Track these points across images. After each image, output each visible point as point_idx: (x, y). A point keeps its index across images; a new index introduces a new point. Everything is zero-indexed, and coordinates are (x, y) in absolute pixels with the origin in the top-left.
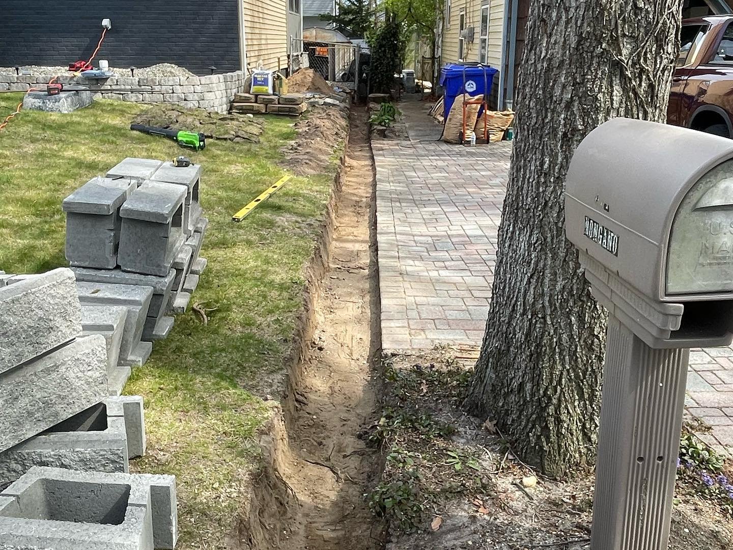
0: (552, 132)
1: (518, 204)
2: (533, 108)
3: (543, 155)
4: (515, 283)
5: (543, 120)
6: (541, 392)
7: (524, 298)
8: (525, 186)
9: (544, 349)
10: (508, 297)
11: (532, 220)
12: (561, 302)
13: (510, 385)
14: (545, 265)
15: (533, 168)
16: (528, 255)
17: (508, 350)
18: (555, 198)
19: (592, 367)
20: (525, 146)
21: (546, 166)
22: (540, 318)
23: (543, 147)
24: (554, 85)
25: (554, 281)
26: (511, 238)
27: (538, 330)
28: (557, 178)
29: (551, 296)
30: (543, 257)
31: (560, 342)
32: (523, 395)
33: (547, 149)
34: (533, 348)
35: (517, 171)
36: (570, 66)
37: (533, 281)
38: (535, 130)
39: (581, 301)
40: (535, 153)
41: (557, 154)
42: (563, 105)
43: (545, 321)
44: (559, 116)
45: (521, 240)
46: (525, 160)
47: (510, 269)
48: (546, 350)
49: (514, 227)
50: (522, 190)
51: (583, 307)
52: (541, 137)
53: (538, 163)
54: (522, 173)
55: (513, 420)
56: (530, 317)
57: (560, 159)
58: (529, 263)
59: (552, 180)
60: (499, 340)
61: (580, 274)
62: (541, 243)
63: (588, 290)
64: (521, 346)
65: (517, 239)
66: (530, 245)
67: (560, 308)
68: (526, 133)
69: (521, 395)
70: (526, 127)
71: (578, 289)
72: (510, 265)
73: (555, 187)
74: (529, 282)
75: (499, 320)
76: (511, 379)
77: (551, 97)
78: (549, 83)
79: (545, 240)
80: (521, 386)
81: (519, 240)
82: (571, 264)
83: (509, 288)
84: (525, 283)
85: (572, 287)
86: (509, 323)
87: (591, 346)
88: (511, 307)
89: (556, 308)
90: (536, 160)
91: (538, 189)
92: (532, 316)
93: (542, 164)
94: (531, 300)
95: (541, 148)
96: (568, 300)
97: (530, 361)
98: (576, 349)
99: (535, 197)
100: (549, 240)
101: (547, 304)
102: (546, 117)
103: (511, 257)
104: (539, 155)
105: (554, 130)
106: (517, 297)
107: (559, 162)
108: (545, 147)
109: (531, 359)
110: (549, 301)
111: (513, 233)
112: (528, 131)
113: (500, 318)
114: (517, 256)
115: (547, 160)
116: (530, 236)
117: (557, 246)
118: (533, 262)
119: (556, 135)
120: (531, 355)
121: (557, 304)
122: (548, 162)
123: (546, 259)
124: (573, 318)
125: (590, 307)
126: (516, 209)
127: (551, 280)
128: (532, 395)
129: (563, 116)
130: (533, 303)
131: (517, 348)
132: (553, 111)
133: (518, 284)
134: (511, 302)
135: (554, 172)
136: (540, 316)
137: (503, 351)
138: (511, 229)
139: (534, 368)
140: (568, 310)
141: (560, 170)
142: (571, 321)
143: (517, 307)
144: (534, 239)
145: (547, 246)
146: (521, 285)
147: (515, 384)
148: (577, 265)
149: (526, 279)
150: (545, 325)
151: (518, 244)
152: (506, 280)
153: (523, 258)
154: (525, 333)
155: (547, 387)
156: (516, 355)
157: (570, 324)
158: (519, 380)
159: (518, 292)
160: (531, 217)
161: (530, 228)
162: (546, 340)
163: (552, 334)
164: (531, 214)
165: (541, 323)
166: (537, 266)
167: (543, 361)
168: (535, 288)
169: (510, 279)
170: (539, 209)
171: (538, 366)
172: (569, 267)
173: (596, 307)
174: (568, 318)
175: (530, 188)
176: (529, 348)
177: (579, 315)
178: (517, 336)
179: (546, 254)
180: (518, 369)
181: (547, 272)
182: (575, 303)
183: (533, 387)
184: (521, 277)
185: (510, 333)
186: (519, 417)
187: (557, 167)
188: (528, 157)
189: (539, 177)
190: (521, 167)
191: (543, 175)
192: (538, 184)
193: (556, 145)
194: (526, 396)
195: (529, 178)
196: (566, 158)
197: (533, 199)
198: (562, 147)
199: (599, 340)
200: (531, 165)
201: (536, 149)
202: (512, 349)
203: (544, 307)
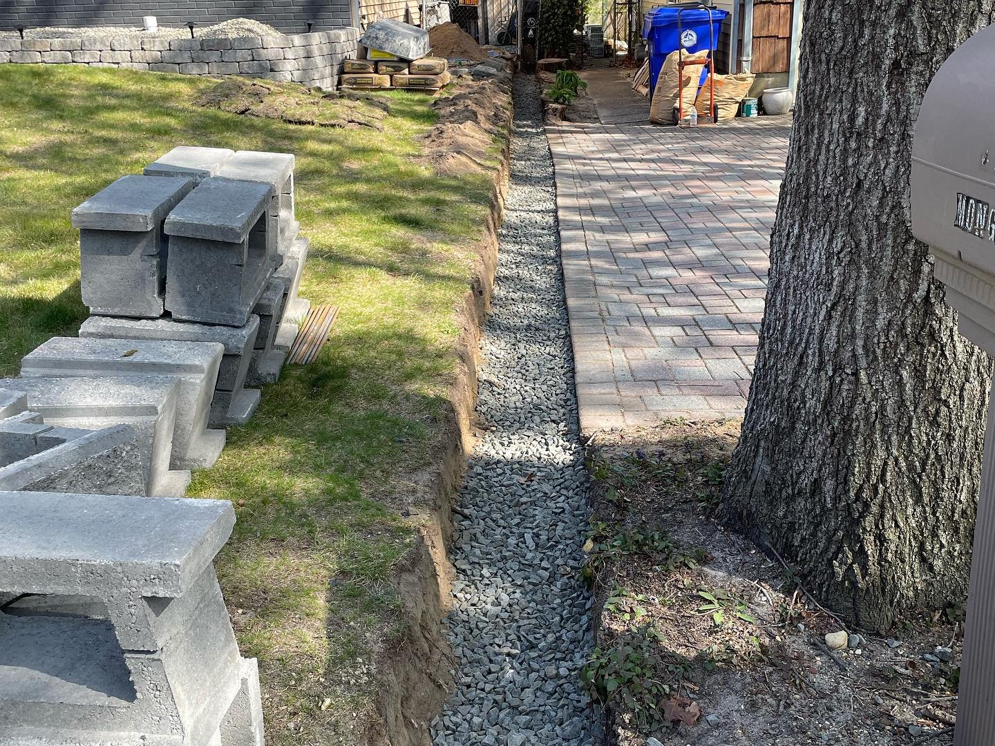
0: (873, 61)
1: (808, 189)
3: (854, 100)
4: (804, 319)
6: (852, 494)
7: (821, 343)
8: (822, 158)
9: (854, 425)
10: (791, 343)
11: (835, 213)
12: (885, 347)
13: (797, 482)
14: (857, 288)
15: (835, 126)
16: (827, 272)
17: (793, 428)
18: (875, 174)
21: (860, 121)
22: (848, 374)
23: (855, 89)
25: (873, 313)
26: (796, 247)
27: (844, 394)
28: (881, 140)
29: (867, 338)
30: (854, 275)
31: (882, 413)
32: (820, 499)
33: (862, 91)
34: (836, 424)
35: (807, 133)
37: (836, 315)
38: (839, 60)
39: (918, 343)
40: (841, 101)
41: (879, 101)
43: (858, 379)
44: (884, 33)
45: (814, 247)
46: (821, 114)
47: (795, 296)
48: (858, 426)
49: (801, 228)
50: (815, 164)
51: (921, 355)
53: (845, 117)
54: (817, 136)
55: (803, 539)
56: (830, 373)
57: (885, 106)
58: (829, 287)
59: (870, 144)
60: (776, 411)
61: (919, 300)
62: (850, 252)
63: (931, 326)
64: (815, 421)
65: (807, 246)
66: (829, 256)
67: (883, 357)
68: (824, 68)
69: (817, 499)
70: (824, 57)
71: (914, 325)
72: (795, 291)
73: (875, 157)
74: (829, 316)
75: (776, 380)
76: (799, 475)
79: (857, 245)
80: (817, 485)
81: (810, 248)
82: (903, 285)
83: (794, 327)
84: (821, 318)
85: (903, 323)
86: (794, 384)
87: (934, 418)
88: (796, 358)
89: (876, 358)
90: (841, 112)
91: (845, 161)
92: (834, 371)
93: (853, 118)
94: (832, 346)
95: (850, 90)
96: (897, 344)
97: (832, 444)
98: (910, 423)
99: (841, 175)
100: (864, 245)
101: (860, 351)
102: (861, 35)
103: (796, 277)
104: (846, 104)
105: (877, 59)
106: (807, 342)
107: (883, 111)
108: (859, 89)
109: (832, 441)
110: (864, 347)
111: (799, 237)
112: (828, 63)
113: (777, 376)
114: (807, 276)
115: (861, 110)
116: (831, 241)
117: (879, 255)
118: (835, 283)
119: (878, 66)
120: (834, 435)
121: (879, 352)
122: (863, 114)
123: (858, 277)
124: (904, 373)
125: (934, 355)
126: (807, 197)
127: (867, 312)
128: (836, 499)
129: (892, 31)
130: (837, 351)
131: (808, 423)
132: (874, 24)
133: (809, 320)
134: (796, 349)
135: (874, 130)
136: (849, 371)
137: (784, 428)
138: (796, 231)
139: (839, 455)
140: (896, 360)
141: (884, 126)
142: (901, 376)
143: (807, 357)
144: (837, 245)
145: (859, 256)
146: (814, 322)
147: (805, 482)
148: (914, 287)
149: (823, 312)
150: (857, 385)
151: (809, 255)
152: (786, 315)
153: (818, 278)
154: (822, 399)
155: (861, 486)
156: (806, 434)
157: (900, 383)
158: (812, 475)
159: (810, 334)
160: (831, 209)
161: (831, 227)
162: (858, 409)
163: (868, 400)
164: (833, 204)
165: (849, 382)
166: (843, 289)
167: (854, 444)
168: (839, 326)
169: (794, 312)
170: (847, 194)
171: (845, 452)
172: (899, 289)
173: (943, 355)
174: (897, 372)
175: (830, 161)
176: (830, 424)
177: (915, 368)
178: (808, 405)
179: (859, 268)
180: (810, 457)
181: (861, 299)
182: (908, 349)
183: (837, 486)
184: (815, 309)
185: (795, 401)
186: (814, 535)
187: (880, 121)
188: (827, 108)
189: (847, 140)
190: (814, 127)
191: (854, 137)
192: (845, 153)
193: (879, 84)
194: (825, 500)
195: (829, 143)
196: (897, 104)
197: (836, 180)
198: (889, 86)
199: (948, 407)
200: (832, 122)
201: (842, 93)
202: (799, 425)
203: (855, 356)
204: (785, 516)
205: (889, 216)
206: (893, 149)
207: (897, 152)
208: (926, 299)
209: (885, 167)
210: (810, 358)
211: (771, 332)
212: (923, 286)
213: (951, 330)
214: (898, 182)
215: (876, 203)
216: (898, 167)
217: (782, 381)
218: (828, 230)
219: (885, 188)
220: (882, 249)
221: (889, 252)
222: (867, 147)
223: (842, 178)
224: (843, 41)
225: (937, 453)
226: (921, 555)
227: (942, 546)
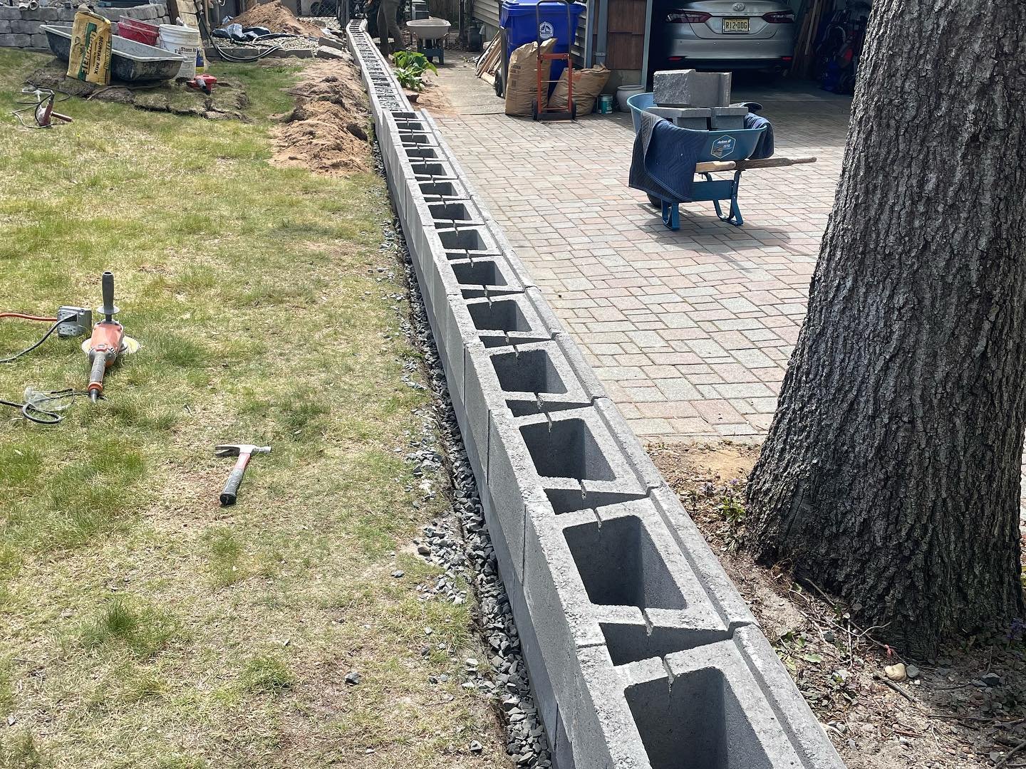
0: (948, 132)
1: (866, 245)
2: (910, 93)
3: (925, 166)
4: (856, 368)
5: (931, 113)
6: (903, 533)
7: (876, 391)
8: (885, 217)
9: (908, 470)
10: (839, 390)
11: (897, 271)
12: (942, 397)
13: (841, 522)
14: (917, 342)
15: (902, 189)
16: (885, 325)
17: (839, 470)
18: (942, 237)
19: (979, 492)
20: (889, 153)
21: (930, 186)
22: (905, 422)
23: (927, 156)
24: (957, 55)
25: (931, 366)
26: (847, 299)
27: (900, 441)
28: (951, 206)
29: (924, 389)
30: (915, 329)
31: (934, 458)
32: (869, 539)
33: (935, 159)
34: (890, 468)
35: (867, 192)
36: (993, 25)
37: (895, 366)
38: (911, 130)
39: (973, 394)
40: (910, 166)
41: (953, 170)
42: (974, 89)
43: (914, 427)
44: (963, 107)
45: (870, 301)
46: (885, 176)
47: (845, 346)
48: (911, 471)
49: (855, 281)
50: (876, 223)
51: (974, 404)
52: (923, 141)
53: (914, 182)
54: (879, 196)
55: (847, 576)
56: (886, 421)
57: (958, 176)
58: (887, 340)
59: (940, 209)
60: (819, 454)
61: (978, 355)
62: (913, 308)
63: (985, 378)
64: (866, 464)
65: (861, 299)
66: (889, 311)
67: (939, 406)
68: (892, 133)
69: (866, 538)
70: (893, 122)
71: (970, 377)
72: (845, 340)
73: (944, 221)
74: (886, 368)
75: (819, 424)
76: (844, 514)
77: (952, 76)
78: (949, 51)
79: (920, 302)
80: (866, 525)
81: (865, 301)
82: (964, 341)
83: (842, 375)
84: (878, 368)
85: (960, 376)
86: (841, 429)
87: (980, 462)
88: (845, 405)
89: (932, 407)
90: (909, 177)
91: (910, 222)
92: (890, 419)
93: (922, 183)
94: (890, 396)
95: (921, 157)
96: (953, 394)
97: (884, 487)
98: (959, 467)
99: (905, 236)
100: (927, 302)
101: (918, 401)
102: (938, 107)
103: (847, 328)
104: (915, 169)
105: (954, 131)
106: (859, 390)
107: (956, 180)
108: (931, 156)
109: (885, 484)
110: (922, 397)
111: (852, 290)
112: (897, 129)
113: (820, 421)
114: (861, 327)
115: (933, 178)
116: (891, 297)
117: (942, 312)
118: (895, 336)
119: (954, 139)
120: (887, 479)
121: (935, 401)
122: (934, 180)
123: (919, 332)
124: (958, 422)
125: (985, 404)
126: (863, 253)
127: (926, 364)
128: (886, 538)
129: (972, 107)
130: (893, 401)
131: (858, 467)
132: (953, 98)
133: (862, 370)
134: (845, 396)
135: (945, 196)
136: (906, 419)
137: (829, 470)
138: (849, 284)
139: (891, 497)
140: (951, 410)
141: (956, 193)
142: (954, 424)
143: (858, 404)
144: (900, 300)
145: (922, 312)
146: (867, 371)
147: (855, 521)
148: (973, 342)
149: (880, 363)
150: (912, 432)
151: (864, 307)
152: (832, 362)
153: (875, 330)
154: (876, 445)
155: (913, 526)
156: (854, 477)
157: (953, 431)
158: (860, 515)
159: (862, 382)
160: (893, 267)
161: (892, 283)
162: (914, 452)
163: (923, 446)
164: (895, 262)
165: (906, 430)
166: (902, 342)
167: (906, 486)
168: (897, 377)
169: (843, 360)
170: (913, 255)
171: (897, 494)
172: (959, 344)
173: (993, 403)
174: (950, 420)
175: (893, 221)
176: (883, 467)
177: (968, 416)
178: (857, 449)
179: (920, 324)
180: (859, 499)
181: (921, 353)
182: (963, 399)
183: (888, 526)
184: (870, 359)
185: (843, 445)
186: (861, 571)
187: (952, 189)
188: (894, 171)
189: (914, 203)
190: (875, 187)
191: (924, 200)
192: (911, 215)
193: (953, 154)
194: (874, 539)
195: (894, 204)
196: (971, 174)
197: (900, 239)
198: (964, 157)
199: (993, 451)
200: (898, 185)
201: (912, 158)
202: (846, 468)
203: (912, 405)
204: (827, 553)
205: (955, 277)
206: (963, 215)
207: (967, 219)
208: (984, 354)
209: (954, 232)
210: (862, 405)
211: (811, 376)
212: (983, 342)
213: (1001, 381)
214: (966, 246)
215: (942, 264)
216: (967, 232)
217: (827, 425)
218: (889, 287)
219: (952, 251)
220: (946, 306)
221: (952, 310)
222: (936, 211)
223: (907, 239)
224: (917, 111)
225: (979, 493)
226: (958, 586)
227: (975, 576)
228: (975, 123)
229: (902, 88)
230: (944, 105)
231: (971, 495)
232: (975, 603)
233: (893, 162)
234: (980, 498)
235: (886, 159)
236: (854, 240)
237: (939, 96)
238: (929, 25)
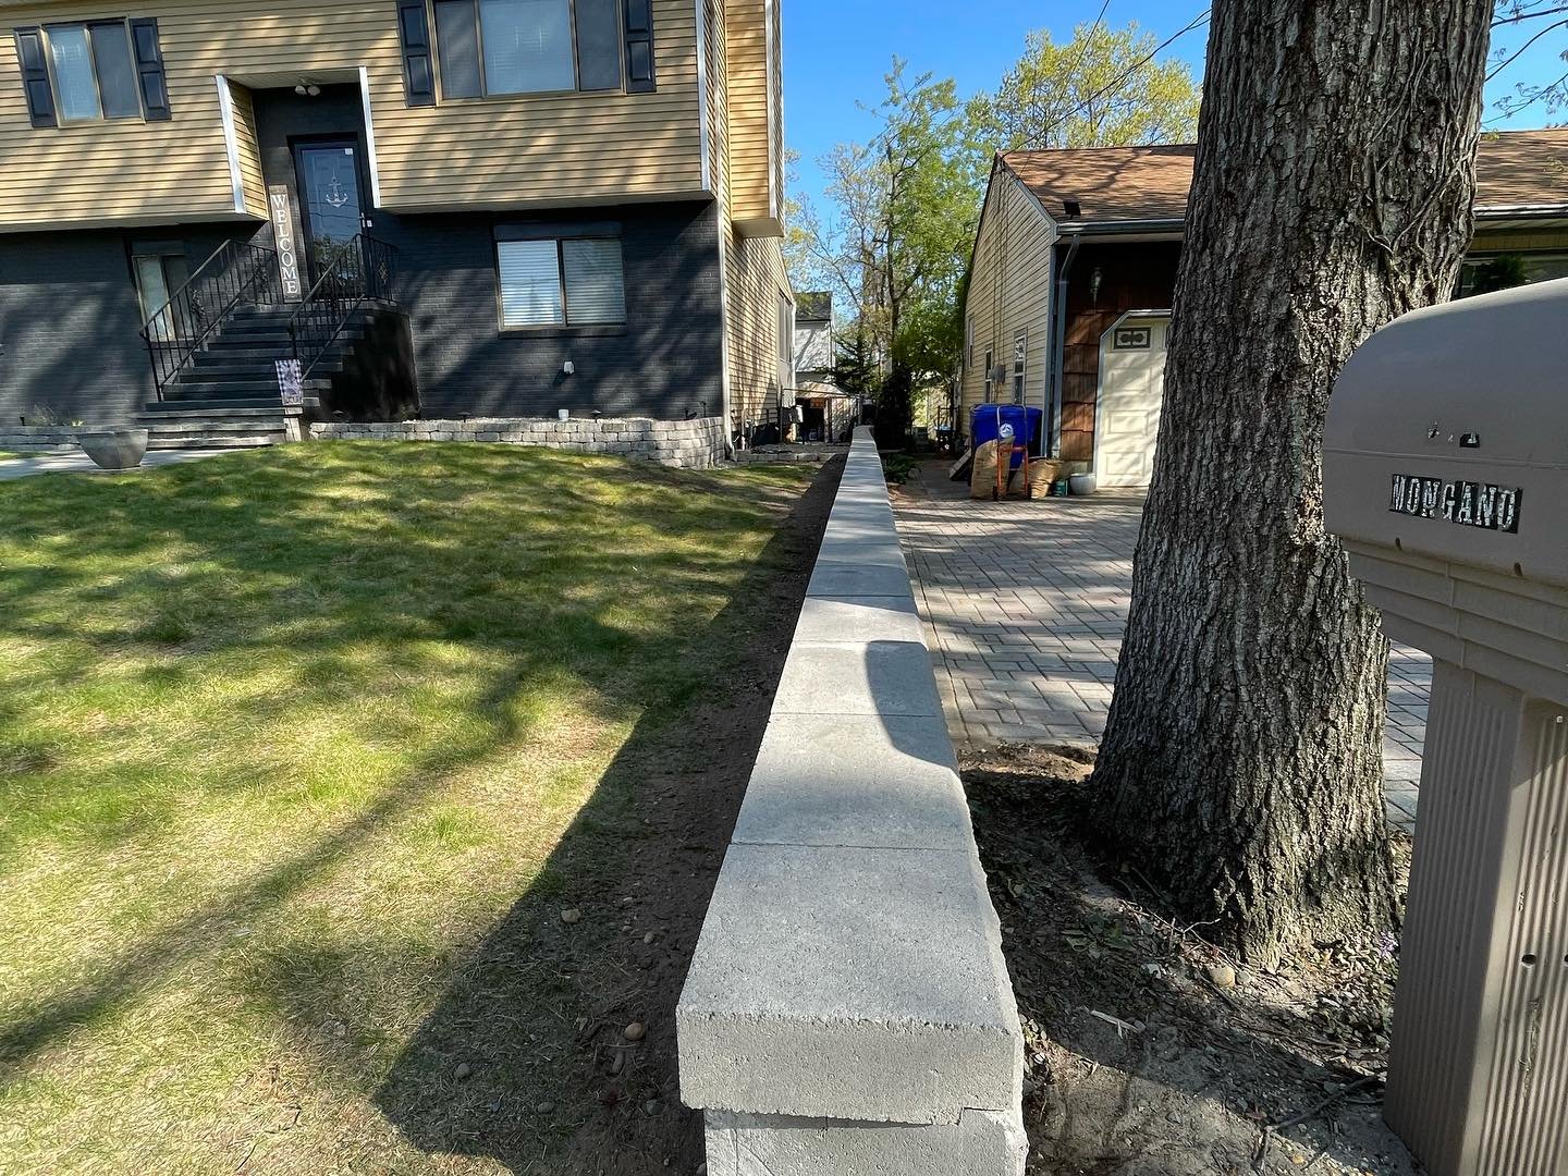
0: (1249, 376)
1: (1178, 506)
2: (1209, 343)
3: (1229, 415)
4: (1176, 634)
5: (1230, 359)
6: (1233, 818)
7: (1195, 659)
8: (1194, 474)
9: (1235, 744)
10: (1160, 660)
11: (1209, 527)
12: (1268, 663)
13: (1168, 804)
14: (1235, 602)
15: (1208, 442)
16: (1201, 586)
17: (1163, 747)
18: (1253, 486)
19: (1324, 775)
20: (1193, 407)
21: (1236, 434)
22: (1227, 691)
23: (1230, 405)
24: (1251, 297)
25: (1252, 629)
26: (1165, 563)
27: (1223, 712)
28: (1260, 453)
29: (1247, 654)
30: (1232, 589)
31: (1265, 733)
32: (1196, 823)
33: (1238, 405)
34: (1214, 743)
35: (1176, 452)
36: (1285, 260)
37: (1213, 629)
38: (1212, 377)
39: (1304, 660)
40: (1214, 417)
41: (1257, 414)
42: (1271, 327)
43: (1238, 696)
44: (1262, 347)
45: (1185, 563)
46: (1192, 432)
47: (1164, 612)
48: (1238, 746)
49: (1170, 544)
50: (1186, 480)
51: (1307, 672)
52: (1225, 390)
53: (1219, 433)
54: (1187, 453)
55: (1176, 865)
56: (1207, 690)
57: (1264, 419)
58: (1204, 601)
59: (1248, 457)
60: (1145, 730)
61: (1305, 615)
62: (1228, 565)
63: (1318, 641)
64: (1189, 739)
65: (1177, 562)
66: (1204, 571)
67: (1265, 673)
68: (1194, 386)
69: (1193, 822)
70: (1194, 376)
71: (1298, 640)
72: (1164, 607)
73: (1254, 469)
74: (1204, 632)
75: (1143, 699)
76: (1170, 796)
77: (1247, 317)
78: (1242, 294)
79: (1235, 558)
80: (1192, 807)
81: (1181, 563)
82: (1287, 598)
83: (1163, 644)
84: (1196, 632)
85: (1287, 638)
86: (1164, 702)
87: (1322, 740)
88: (1167, 676)
89: (1257, 674)
90: (1214, 428)
91: (1219, 475)
92: (1212, 687)
93: (1228, 432)
94: (1209, 662)
95: (1225, 406)
96: (1280, 660)
97: (1210, 764)
98: (1296, 744)
99: (1215, 489)
100: (1242, 558)
101: (1240, 667)
102: (1236, 352)
103: (1165, 594)
104: (1220, 419)
105: (1254, 374)
106: (1179, 658)
107: (1262, 424)
108: (1234, 404)
109: (1211, 760)
110: (1245, 662)
111: (1168, 553)
112: (1199, 381)
113: (1145, 694)
114: (1178, 591)
115: (1238, 425)
116: (1205, 555)
117: (1260, 568)
118: (1211, 597)
119: (1255, 381)
120: (1212, 755)
121: (1261, 668)
122: (1239, 427)
123: (1236, 591)
124: (1289, 691)
125: (1321, 672)
126: (1176, 514)
127: (1247, 626)
128: (1214, 823)
129: (1270, 345)
130: (1213, 667)
131: (1181, 743)
132: (1250, 340)
133: (1181, 636)
134: (1166, 666)
135: (1252, 442)
136: (1228, 688)
137: (1154, 747)
138: (1165, 548)
139: (1217, 776)
140: (1279, 677)
141: (1264, 438)
142: (1285, 694)
143: (1179, 674)
144: (1213, 559)
145: (1238, 570)
146: (1187, 637)
147: (1178, 803)
148: (1298, 600)
149: (1198, 627)
150: (1237, 702)
151: (1180, 570)
152: (1154, 631)
153: (1191, 593)
154: (1198, 716)
155: (1243, 809)
156: (1179, 754)
157: (1285, 702)
158: (1186, 796)
159: (1182, 650)
160: (1205, 523)
161: (1205, 541)
162: (1238, 727)
163: (1250, 718)
164: (1207, 518)
165: (1229, 699)
166: (1220, 603)
167: (1234, 764)
168: (1216, 641)
169: (1164, 629)
170: (1224, 508)
171: (1224, 773)
172: (1282, 603)
173: (1330, 672)
174: (1281, 690)
175: (1202, 476)
176: (1206, 742)
177: (1301, 685)
178: (1180, 724)
179: (1237, 582)
180: (1184, 778)
181: (1241, 615)
182: (1293, 666)
183: (1215, 809)
184: (1188, 625)
185: (1167, 719)
186: (1189, 860)
187: (1258, 434)
188: (1199, 425)
189: (1221, 455)
190: (1184, 445)
191: (1230, 451)
192: (1220, 467)
193: (1257, 398)
194: (1202, 824)
195: (1202, 458)
196: (1277, 416)
197: (1209, 493)
198: (1268, 399)
199: (1336, 728)
200: (1204, 438)
201: (1216, 408)
202: (1170, 744)
203: (1234, 673)
204: (1155, 840)
205: (1270, 529)
206: (1274, 461)
207: (1277, 464)
208: (1313, 613)
209: (1265, 480)
210: (1183, 674)
211: (1136, 650)
212: (1309, 600)
213: (1339, 647)
214: (1280, 493)
215: (1255, 515)
216: (1279, 479)
217: (1150, 699)
218: (1202, 544)
219: (1265, 500)
220: (1263, 561)
221: (1270, 564)
222: (1245, 460)
223: (1216, 492)
224: (1217, 360)
225: (1324, 777)
226: (1308, 887)
227: (1330, 878)
228: (1276, 362)
229: (1201, 340)
230: (1242, 349)
231: (1315, 780)
232: (1332, 910)
233: (1198, 416)
234: (1326, 784)
235: (1191, 414)
236: (1167, 502)
237: (1237, 340)
238: (1221, 273)
